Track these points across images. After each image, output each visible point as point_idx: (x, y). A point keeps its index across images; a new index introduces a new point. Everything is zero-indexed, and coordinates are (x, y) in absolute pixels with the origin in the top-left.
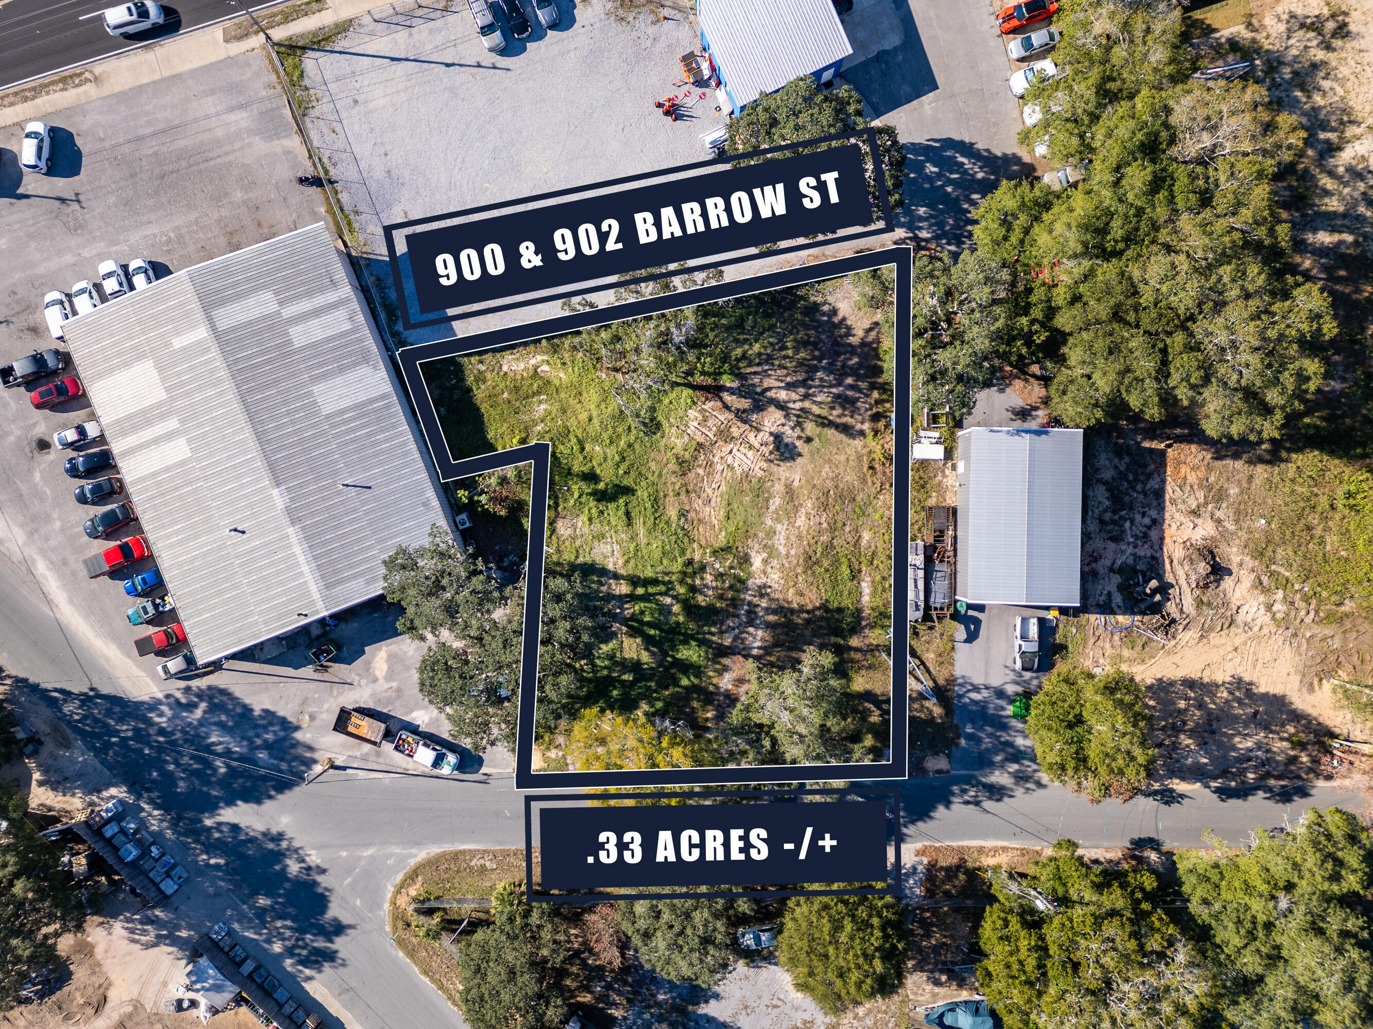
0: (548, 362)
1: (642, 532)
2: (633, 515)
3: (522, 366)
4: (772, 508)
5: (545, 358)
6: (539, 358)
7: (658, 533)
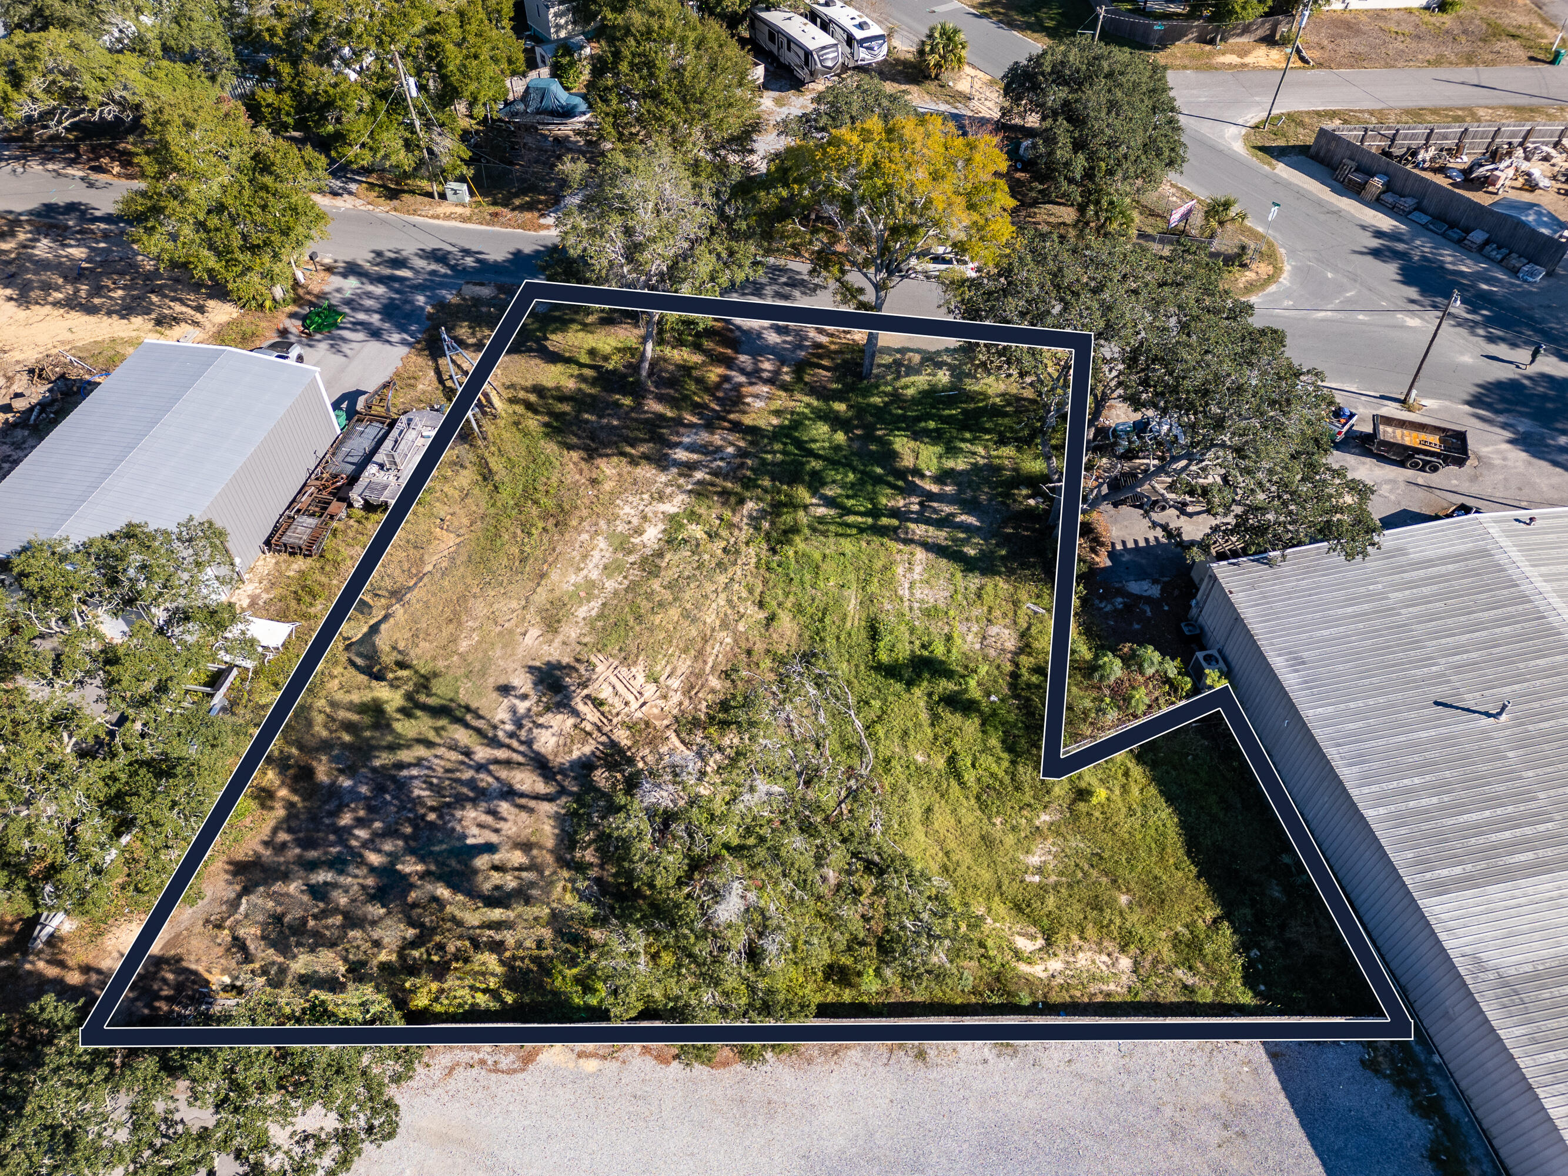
0: (1017, 954)
1: (852, 605)
2: (864, 634)
3: (1083, 959)
4: (596, 605)
5: (1023, 968)
6: (1037, 970)
7: (820, 600)
